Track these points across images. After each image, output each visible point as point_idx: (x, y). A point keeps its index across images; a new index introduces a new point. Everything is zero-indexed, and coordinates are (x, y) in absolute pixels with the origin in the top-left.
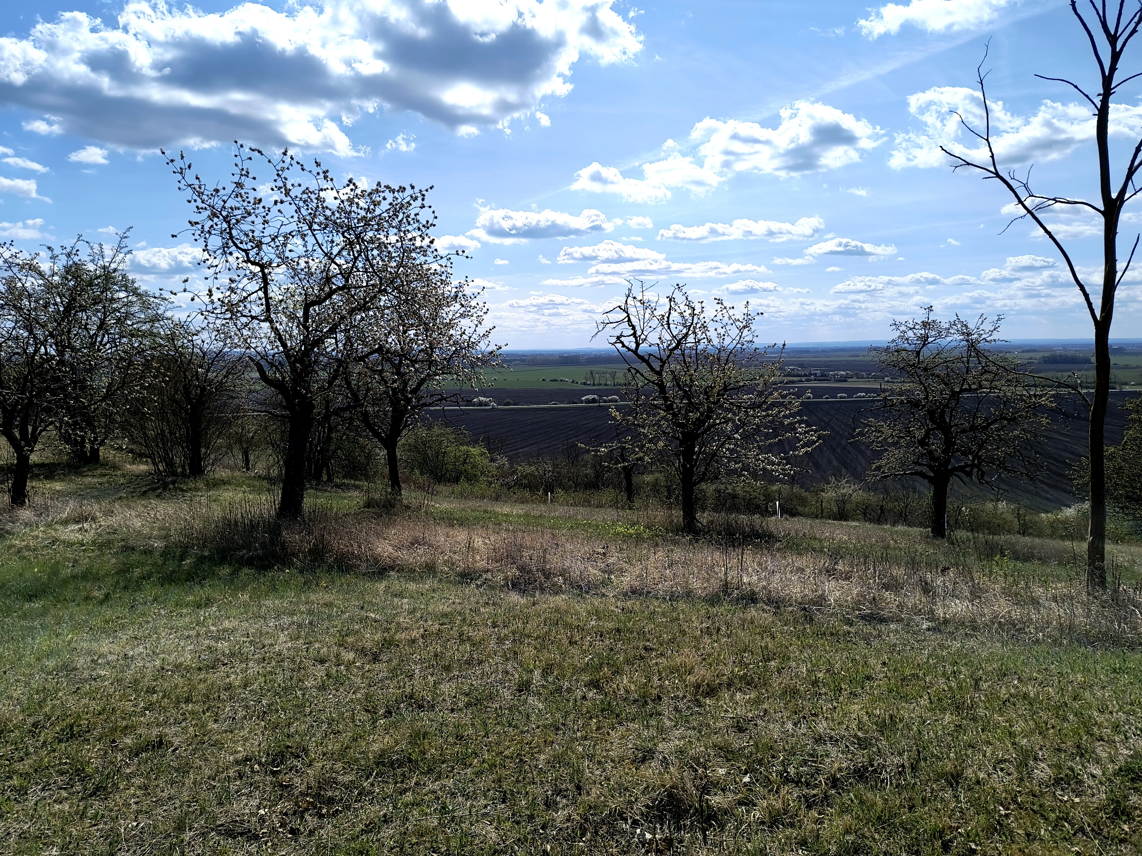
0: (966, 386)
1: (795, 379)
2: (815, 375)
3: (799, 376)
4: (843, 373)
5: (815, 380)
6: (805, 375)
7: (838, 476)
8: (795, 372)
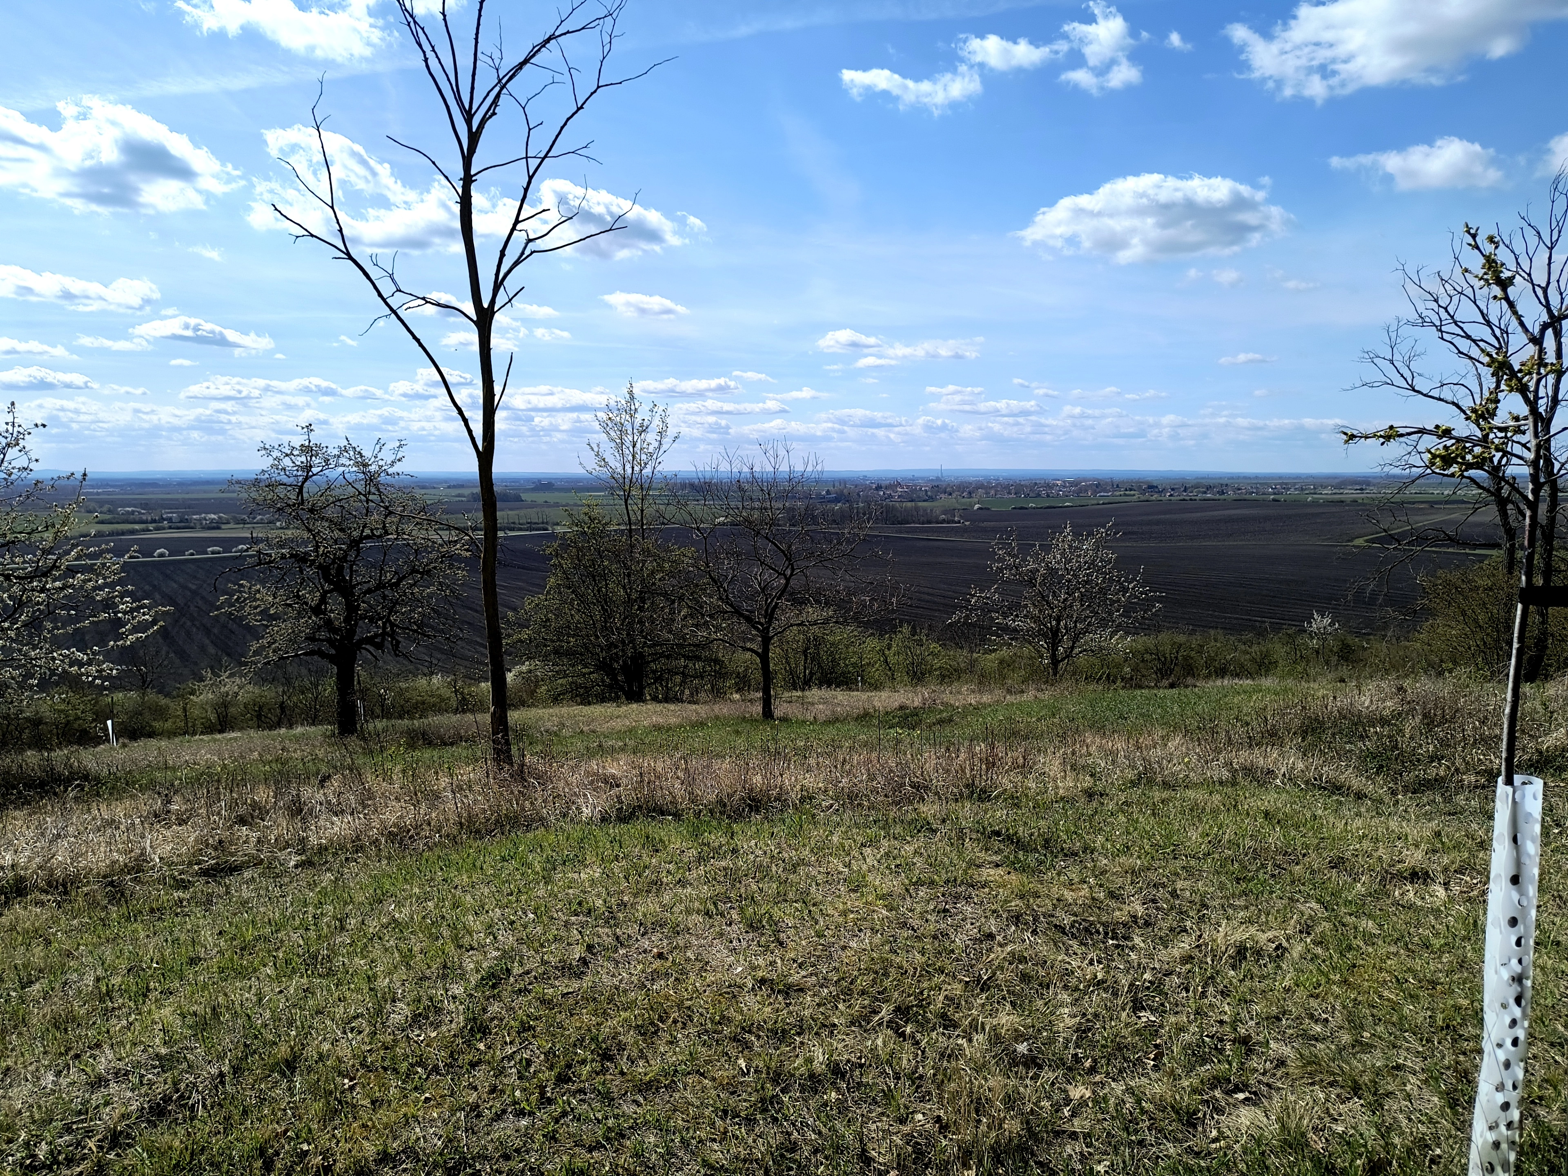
0: (367, 532)
1: (137, 527)
2: (170, 520)
3: (142, 522)
4: (213, 516)
5: (170, 528)
6: (153, 521)
7: (216, 668)
8: (136, 516)
